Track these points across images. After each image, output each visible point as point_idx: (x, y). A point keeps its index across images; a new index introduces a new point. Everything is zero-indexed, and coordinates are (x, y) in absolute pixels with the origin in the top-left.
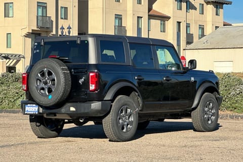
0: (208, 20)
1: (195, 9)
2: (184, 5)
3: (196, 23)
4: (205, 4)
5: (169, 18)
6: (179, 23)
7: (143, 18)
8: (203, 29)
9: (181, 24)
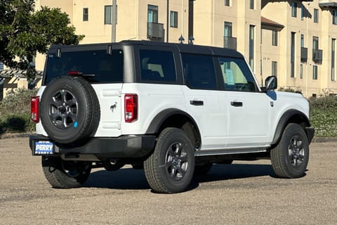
0: (323, 30)
1: (310, 16)
2: (299, 10)
3: (310, 34)
4: (320, 10)
5: (282, 27)
6: (293, 34)
7: (255, 28)
8: (317, 42)
9: (296, 35)
